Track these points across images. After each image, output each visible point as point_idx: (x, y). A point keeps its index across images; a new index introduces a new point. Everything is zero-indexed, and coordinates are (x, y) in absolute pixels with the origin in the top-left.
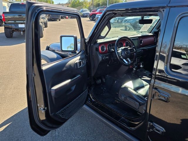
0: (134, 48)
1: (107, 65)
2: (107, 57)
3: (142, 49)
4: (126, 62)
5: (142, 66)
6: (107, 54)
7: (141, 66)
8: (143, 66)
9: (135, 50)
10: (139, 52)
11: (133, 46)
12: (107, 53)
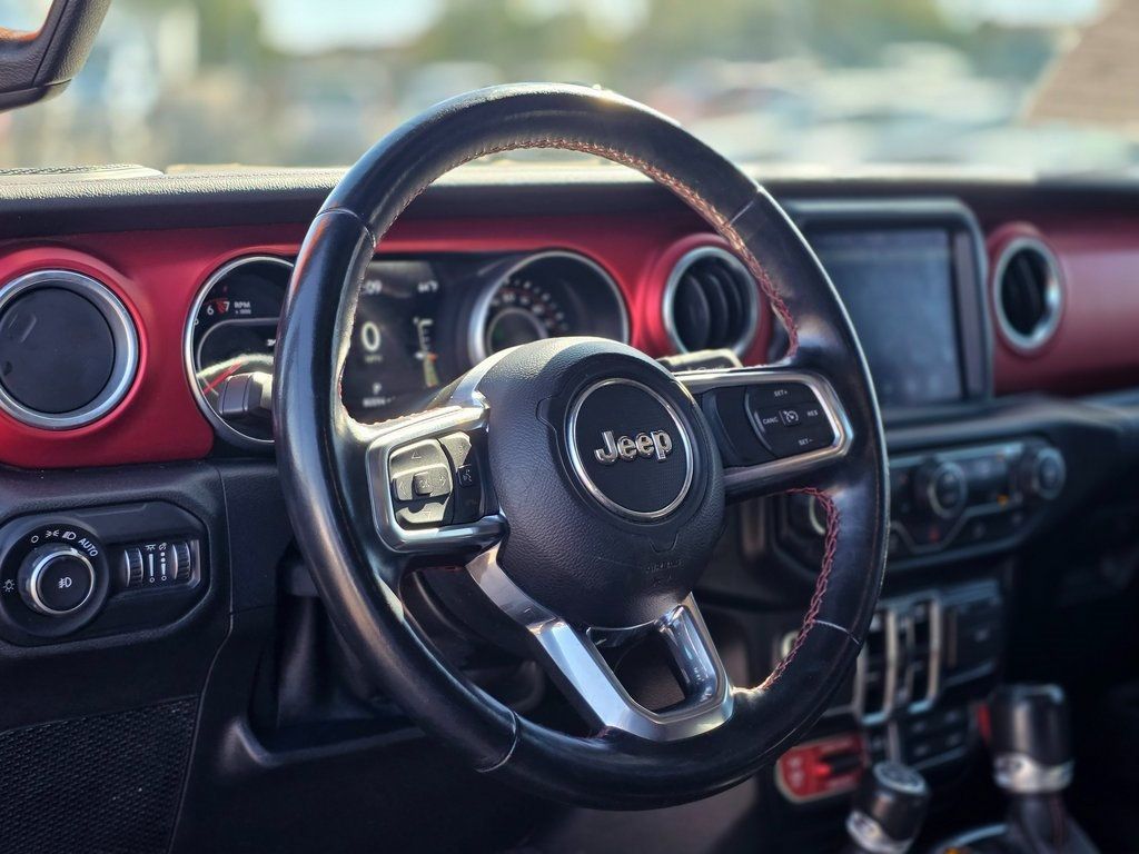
0: (811, 361)
1: (214, 733)
2: (170, 561)
3: (1046, 434)
4: (610, 706)
5: (1044, 759)
6: (191, 485)
7: (1024, 774)
8: (1057, 777)
9: (841, 428)
10: (979, 492)
11: (810, 334)
12: (182, 463)
